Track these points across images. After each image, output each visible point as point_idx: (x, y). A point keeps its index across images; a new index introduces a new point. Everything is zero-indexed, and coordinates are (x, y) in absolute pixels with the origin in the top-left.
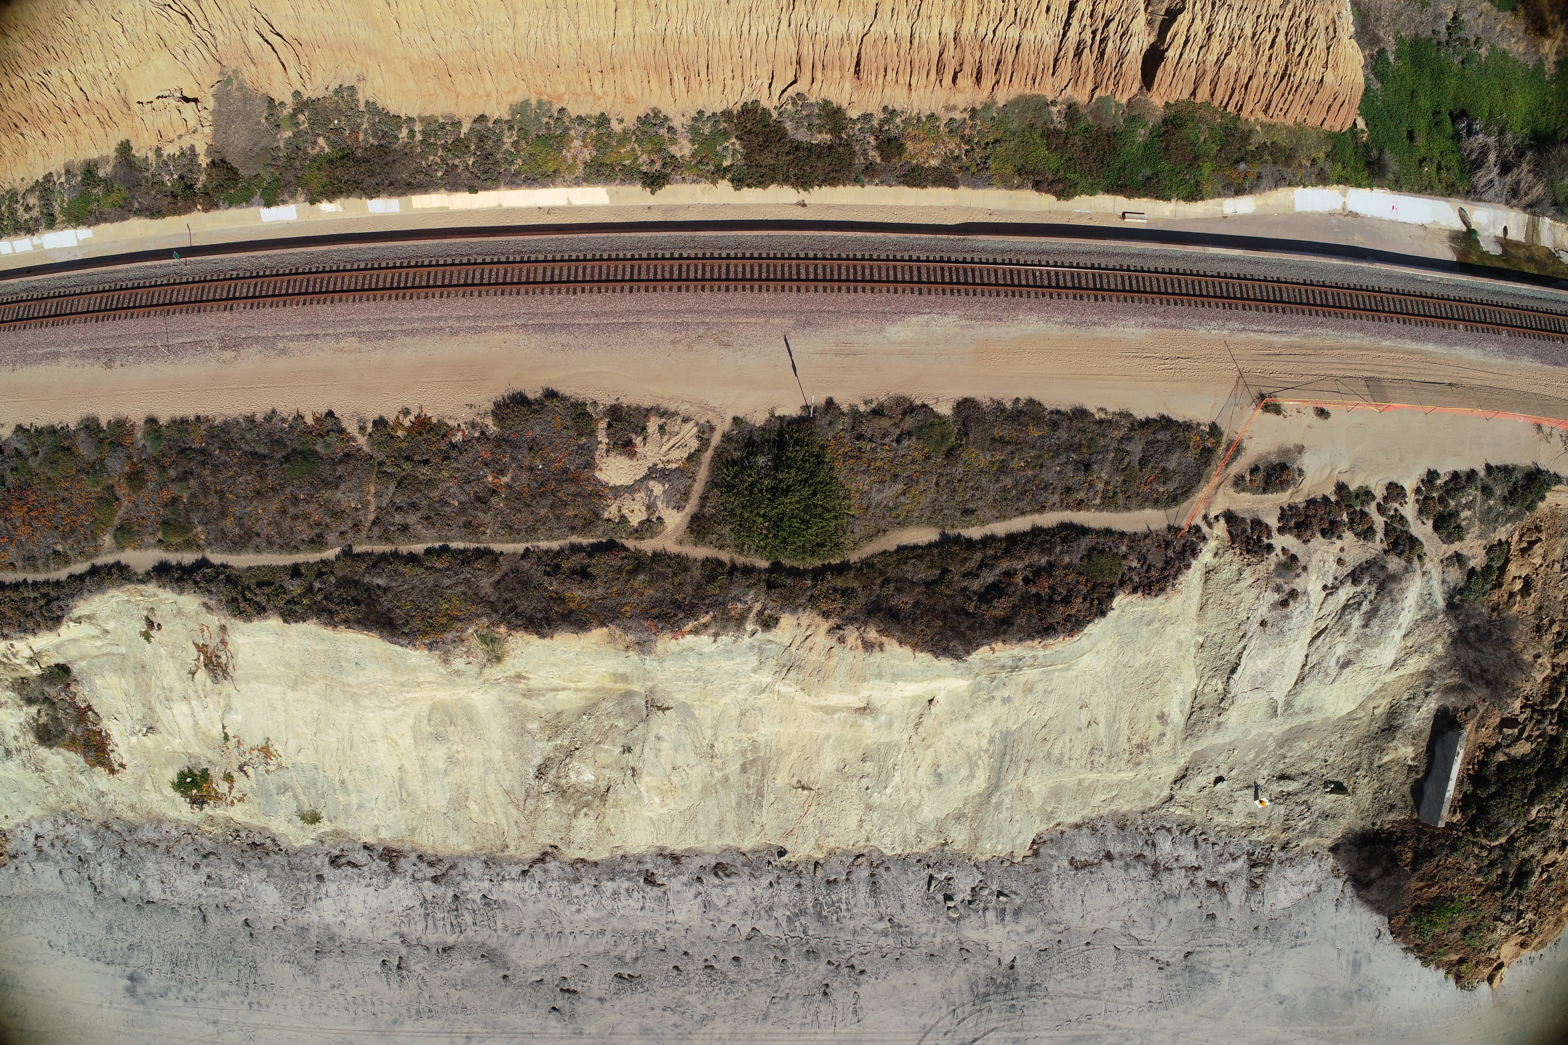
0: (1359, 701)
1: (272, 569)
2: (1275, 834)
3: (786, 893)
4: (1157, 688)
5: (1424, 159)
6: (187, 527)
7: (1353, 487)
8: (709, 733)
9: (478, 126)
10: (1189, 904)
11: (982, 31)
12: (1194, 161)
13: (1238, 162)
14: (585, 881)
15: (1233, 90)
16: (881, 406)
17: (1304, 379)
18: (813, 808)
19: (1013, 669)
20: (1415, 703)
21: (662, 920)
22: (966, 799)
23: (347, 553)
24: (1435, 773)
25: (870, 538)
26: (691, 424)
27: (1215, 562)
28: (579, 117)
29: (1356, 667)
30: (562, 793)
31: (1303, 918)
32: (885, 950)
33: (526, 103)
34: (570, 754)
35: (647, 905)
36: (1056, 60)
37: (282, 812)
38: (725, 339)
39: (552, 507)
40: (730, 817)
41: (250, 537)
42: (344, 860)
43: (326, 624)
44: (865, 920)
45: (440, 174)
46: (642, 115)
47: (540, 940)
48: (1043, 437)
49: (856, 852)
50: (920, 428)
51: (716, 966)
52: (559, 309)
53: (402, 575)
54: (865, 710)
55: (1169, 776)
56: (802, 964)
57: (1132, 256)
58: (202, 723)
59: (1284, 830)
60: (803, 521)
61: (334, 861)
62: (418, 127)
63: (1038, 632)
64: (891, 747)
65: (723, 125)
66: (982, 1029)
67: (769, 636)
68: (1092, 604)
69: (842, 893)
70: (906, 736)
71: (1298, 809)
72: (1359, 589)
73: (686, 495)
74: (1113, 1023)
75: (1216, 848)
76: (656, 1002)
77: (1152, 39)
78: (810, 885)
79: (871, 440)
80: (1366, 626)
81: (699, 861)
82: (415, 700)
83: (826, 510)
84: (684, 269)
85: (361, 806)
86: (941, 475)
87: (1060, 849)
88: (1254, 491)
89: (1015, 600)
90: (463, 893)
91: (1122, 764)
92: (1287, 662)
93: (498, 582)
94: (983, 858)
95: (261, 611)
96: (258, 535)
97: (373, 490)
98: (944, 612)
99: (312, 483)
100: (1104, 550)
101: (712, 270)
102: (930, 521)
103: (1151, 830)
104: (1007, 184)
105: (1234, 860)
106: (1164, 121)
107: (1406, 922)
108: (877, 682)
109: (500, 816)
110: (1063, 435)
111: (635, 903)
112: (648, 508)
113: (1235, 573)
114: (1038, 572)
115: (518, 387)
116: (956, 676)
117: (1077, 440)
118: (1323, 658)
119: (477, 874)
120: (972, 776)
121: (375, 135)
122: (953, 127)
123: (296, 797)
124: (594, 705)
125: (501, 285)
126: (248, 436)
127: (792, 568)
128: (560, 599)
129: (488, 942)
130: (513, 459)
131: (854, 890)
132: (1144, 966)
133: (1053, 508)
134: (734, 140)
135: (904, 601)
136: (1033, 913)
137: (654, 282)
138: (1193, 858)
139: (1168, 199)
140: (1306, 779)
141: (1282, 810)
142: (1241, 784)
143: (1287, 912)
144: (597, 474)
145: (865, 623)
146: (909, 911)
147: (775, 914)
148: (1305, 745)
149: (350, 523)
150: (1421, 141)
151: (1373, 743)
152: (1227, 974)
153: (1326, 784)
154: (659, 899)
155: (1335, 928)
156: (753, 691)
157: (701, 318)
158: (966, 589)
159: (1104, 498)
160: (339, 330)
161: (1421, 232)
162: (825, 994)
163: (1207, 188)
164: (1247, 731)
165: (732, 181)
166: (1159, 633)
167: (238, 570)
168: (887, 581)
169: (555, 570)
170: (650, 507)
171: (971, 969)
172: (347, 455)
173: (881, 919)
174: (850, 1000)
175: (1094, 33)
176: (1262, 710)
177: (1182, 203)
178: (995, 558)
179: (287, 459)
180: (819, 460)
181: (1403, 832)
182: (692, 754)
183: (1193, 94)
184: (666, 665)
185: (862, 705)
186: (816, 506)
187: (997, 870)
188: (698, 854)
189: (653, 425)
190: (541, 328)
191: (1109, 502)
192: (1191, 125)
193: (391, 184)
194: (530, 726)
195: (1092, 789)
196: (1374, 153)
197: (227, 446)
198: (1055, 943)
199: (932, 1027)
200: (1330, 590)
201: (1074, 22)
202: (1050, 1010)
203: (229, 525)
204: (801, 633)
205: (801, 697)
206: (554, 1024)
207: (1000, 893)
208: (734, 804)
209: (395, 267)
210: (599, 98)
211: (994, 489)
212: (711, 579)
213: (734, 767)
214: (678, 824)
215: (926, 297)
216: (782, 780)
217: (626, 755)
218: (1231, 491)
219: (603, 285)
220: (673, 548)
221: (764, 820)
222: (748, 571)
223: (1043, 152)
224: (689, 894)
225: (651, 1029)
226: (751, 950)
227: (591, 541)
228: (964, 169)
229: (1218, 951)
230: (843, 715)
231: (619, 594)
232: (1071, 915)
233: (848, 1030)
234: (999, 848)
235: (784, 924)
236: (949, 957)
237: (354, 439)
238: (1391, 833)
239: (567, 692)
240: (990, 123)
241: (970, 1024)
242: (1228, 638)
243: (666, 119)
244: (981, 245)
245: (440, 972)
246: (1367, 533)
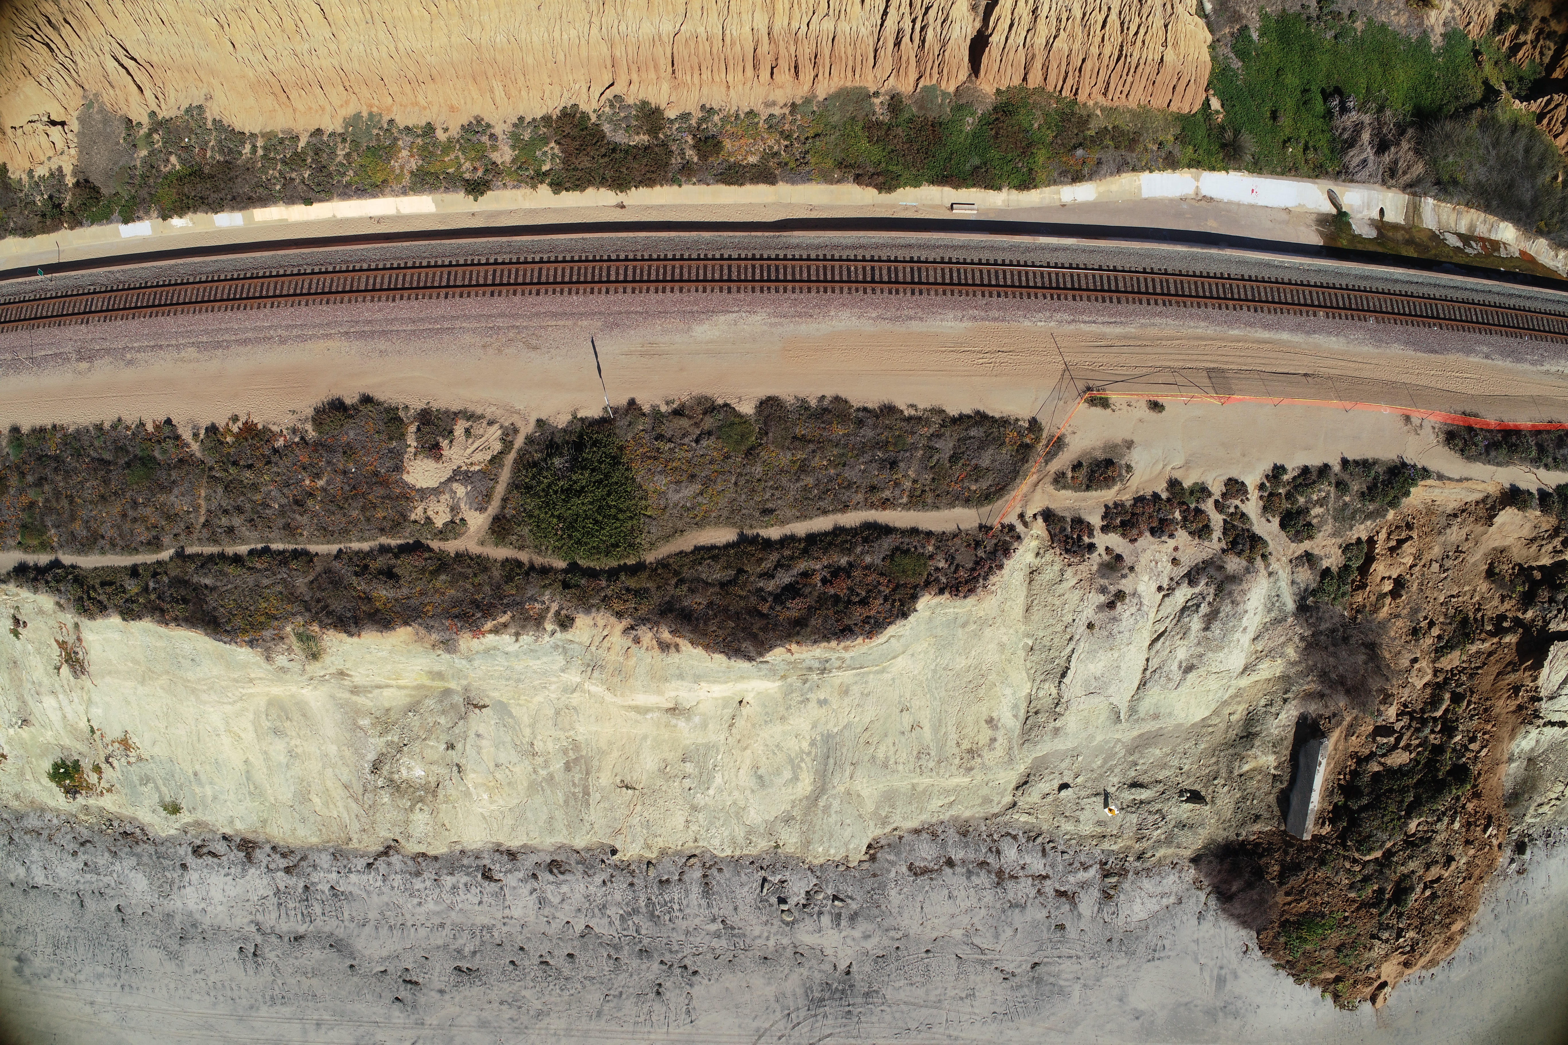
0: (1213, 707)
1: (114, 570)
2: (1129, 843)
3: (619, 892)
4: (982, 692)
5: (1289, 139)
6: (41, 531)
7: (1187, 484)
8: (527, 732)
9: (314, 140)
10: (1035, 913)
11: (795, 25)
12: (1027, 148)
13: (1075, 148)
14: (426, 875)
15: (1067, 73)
16: (683, 406)
17: (1137, 372)
18: (638, 808)
19: (823, 671)
20: (1273, 710)
21: (499, 915)
22: (793, 801)
23: (180, 555)
24: (1299, 783)
25: (667, 538)
26: (496, 426)
27: (1037, 562)
28: (407, 128)
29: (1202, 671)
30: (396, 787)
31: (1161, 931)
32: (718, 952)
33: (358, 116)
34: (400, 751)
35: (485, 899)
36: (876, 51)
37: (146, 802)
38: (534, 342)
39: (363, 509)
40: (559, 814)
41: (96, 539)
42: (205, 850)
43: (159, 622)
44: (697, 921)
45: (278, 187)
46: (466, 123)
47: (384, 931)
48: (848, 435)
49: (689, 853)
50: (720, 428)
51: (551, 962)
52: (379, 316)
53: (226, 575)
54: (674, 710)
55: (1009, 782)
56: (635, 963)
57: (954, 248)
58: (70, 716)
59: (1138, 840)
60: (596, 522)
61: (197, 851)
62: (260, 143)
63: (835, 634)
64: (710, 747)
65: (543, 130)
66: (817, 1034)
67: (569, 635)
68: (893, 605)
69: (675, 893)
70: (723, 737)
71: (1151, 819)
72: (1197, 590)
73: (488, 496)
74: (955, 1034)
75: (1066, 856)
76: (493, 995)
77: (978, 25)
78: (643, 884)
79: (670, 440)
80: (1206, 629)
81: (534, 858)
82: (251, 695)
83: (621, 511)
84: (498, 274)
85: (215, 798)
86: (740, 475)
87: (898, 854)
88: (1076, 489)
89: (810, 601)
90: (313, 884)
91: (953, 769)
92: (1124, 666)
93: (312, 582)
94: (816, 862)
95: (103, 609)
96: (103, 537)
97: (203, 494)
98: (737, 613)
99: (149, 488)
100: (908, 550)
101: (525, 275)
102: (729, 521)
103: (996, 837)
104: (827, 178)
105: (1086, 869)
106: (995, 109)
107: (1274, 937)
108: (679, 682)
109: (341, 809)
110: (868, 433)
111: (472, 897)
112: (452, 510)
113: (1058, 573)
114: (836, 572)
115: (336, 393)
116: (760, 677)
117: (883, 437)
118: (1164, 662)
119: (325, 866)
120: (796, 779)
121: (221, 151)
122: (772, 124)
123: (157, 788)
124: (418, 702)
125: (326, 294)
126: (96, 443)
127: (589, 568)
128: (369, 599)
129: (336, 932)
130: (329, 462)
131: (686, 891)
132: (988, 976)
133: (856, 507)
134: (553, 144)
135: (697, 602)
136: (870, 918)
137: (469, 287)
138: (1041, 867)
139: (999, 189)
140: (1160, 787)
141: (1134, 818)
142: (1089, 792)
143: (1143, 925)
144: (405, 477)
145: (657, 624)
146: (742, 913)
147: (608, 912)
148: (1157, 752)
149: (182, 525)
150: (1285, 121)
151: (1231, 751)
152: (1077, 987)
153: (1181, 793)
154: (496, 895)
155: (1197, 941)
156: (565, 690)
157: (512, 322)
158: (761, 589)
159: (911, 497)
160: (181, 341)
161: (1284, 216)
162: (658, 993)
163: (1041, 175)
164: (1091, 737)
165: (551, 185)
166: (977, 635)
167: (85, 570)
168: (681, 581)
169: (363, 571)
170: (455, 509)
171: (806, 973)
172: (181, 461)
173: (714, 920)
174: (683, 1000)
175: (914, 21)
176: (1104, 715)
177: (1014, 192)
178: (792, 558)
179: (128, 465)
180: (616, 461)
181: (1270, 843)
182: (513, 752)
183: (1025, 79)
184: (476, 663)
185: (672, 705)
186: (610, 507)
187: (832, 874)
188: (533, 851)
189: (459, 429)
190: (362, 335)
191: (916, 500)
192: (1023, 111)
193: (234, 198)
194: (361, 722)
195: (927, 794)
196: (1229, 135)
197: (78, 454)
198: (893, 950)
199: (766, 1030)
200: (1166, 591)
201: (892, 11)
202: (888, 1018)
203: (78, 527)
204: (599, 633)
205: (608, 697)
206: (397, 1014)
207: (835, 898)
208: (561, 802)
209: (232, 279)
210: (425, 108)
211: (794, 489)
212: (509, 579)
213: (557, 766)
214: (509, 821)
215: (734, 295)
216: (605, 779)
217: (450, 752)
218: (1051, 489)
219: (421, 292)
220: (475, 549)
221: (593, 818)
222: (545, 571)
223: (864, 144)
224: (525, 890)
225: (489, 1022)
226: (584, 947)
227: (399, 542)
228: (783, 165)
229: (1068, 962)
230: (656, 715)
231: (421, 594)
232: (910, 922)
233: (681, 1030)
234: (832, 851)
235: (617, 923)
236: (783, 961)
237: (188, 445)
238: (1257, 845)
239: (391, 690)
240: (811, 117)
241: (805, 1028)
242: (1056, 640)
243: (488, 126)
244: (795, 241)
245: (292, 961)
246: (1203, 531)
